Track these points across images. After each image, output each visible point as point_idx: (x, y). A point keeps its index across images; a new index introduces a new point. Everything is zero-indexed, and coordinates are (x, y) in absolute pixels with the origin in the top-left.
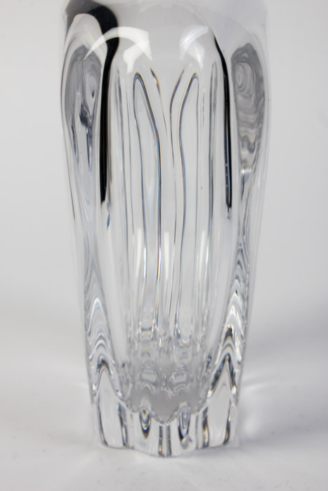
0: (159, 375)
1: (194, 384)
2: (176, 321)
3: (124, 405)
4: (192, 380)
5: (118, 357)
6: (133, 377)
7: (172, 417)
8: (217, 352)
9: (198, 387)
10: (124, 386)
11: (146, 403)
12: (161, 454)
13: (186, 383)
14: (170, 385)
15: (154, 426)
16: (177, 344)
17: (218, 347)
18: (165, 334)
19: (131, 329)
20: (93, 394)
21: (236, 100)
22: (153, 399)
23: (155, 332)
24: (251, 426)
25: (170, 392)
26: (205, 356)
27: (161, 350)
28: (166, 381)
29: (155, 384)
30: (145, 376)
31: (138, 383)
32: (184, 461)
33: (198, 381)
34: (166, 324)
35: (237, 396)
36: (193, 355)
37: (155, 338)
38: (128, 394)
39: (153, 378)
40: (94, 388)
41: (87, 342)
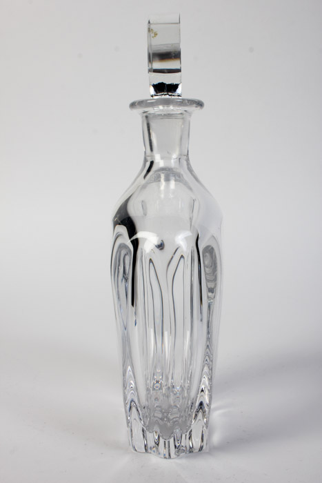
0: (163, 413)
1: (184, 419)
2: (172, 378)
3: (145, 429)
4: (182, 417)
5: (141, 402)
6: (149, 414)
7: (170, 437)
8: (196, 400)
9: (186, 420)
10: (145, 419)
11: (156, 428)
12: (165, 458)
13: (179, 418)
14: (169, 420)
15: (162, 441)
16: (173, 391)
17: (197, 397)
18: (166, 385)
19: (148, 382)
20: (128, 422)
21: (204, 263)
22: (160, 427)
23: (161, 384)
24: (216, 438)
25: (169, 424)
26: (190, 403)
27: (164, 395)
28: (167, 417)
29: (161, 419)
30: (156, 415)
31: (152, 418)
32: (178, 461)
33: (186, 417)
34: (167, 379)
35: (207, 423)
36: (183, 398)
37: (161, 388)
38: (147, 424)
39: (160, 416)
40: (129, 418)
41: (124, 393)
